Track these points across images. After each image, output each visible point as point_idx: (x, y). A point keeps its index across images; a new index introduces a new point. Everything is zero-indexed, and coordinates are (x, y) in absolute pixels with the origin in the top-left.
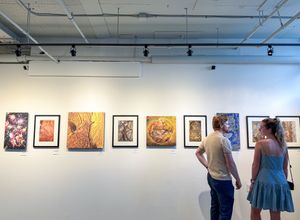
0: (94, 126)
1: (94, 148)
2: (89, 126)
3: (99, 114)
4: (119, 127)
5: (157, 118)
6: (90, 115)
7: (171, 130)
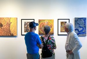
0: (12, 24)
1: (12, 36)
2: (9, 25)
3: (14, 18)
4: (25, 25)
5: (44, 20)
6: (9, 19)
7: (51, 27)
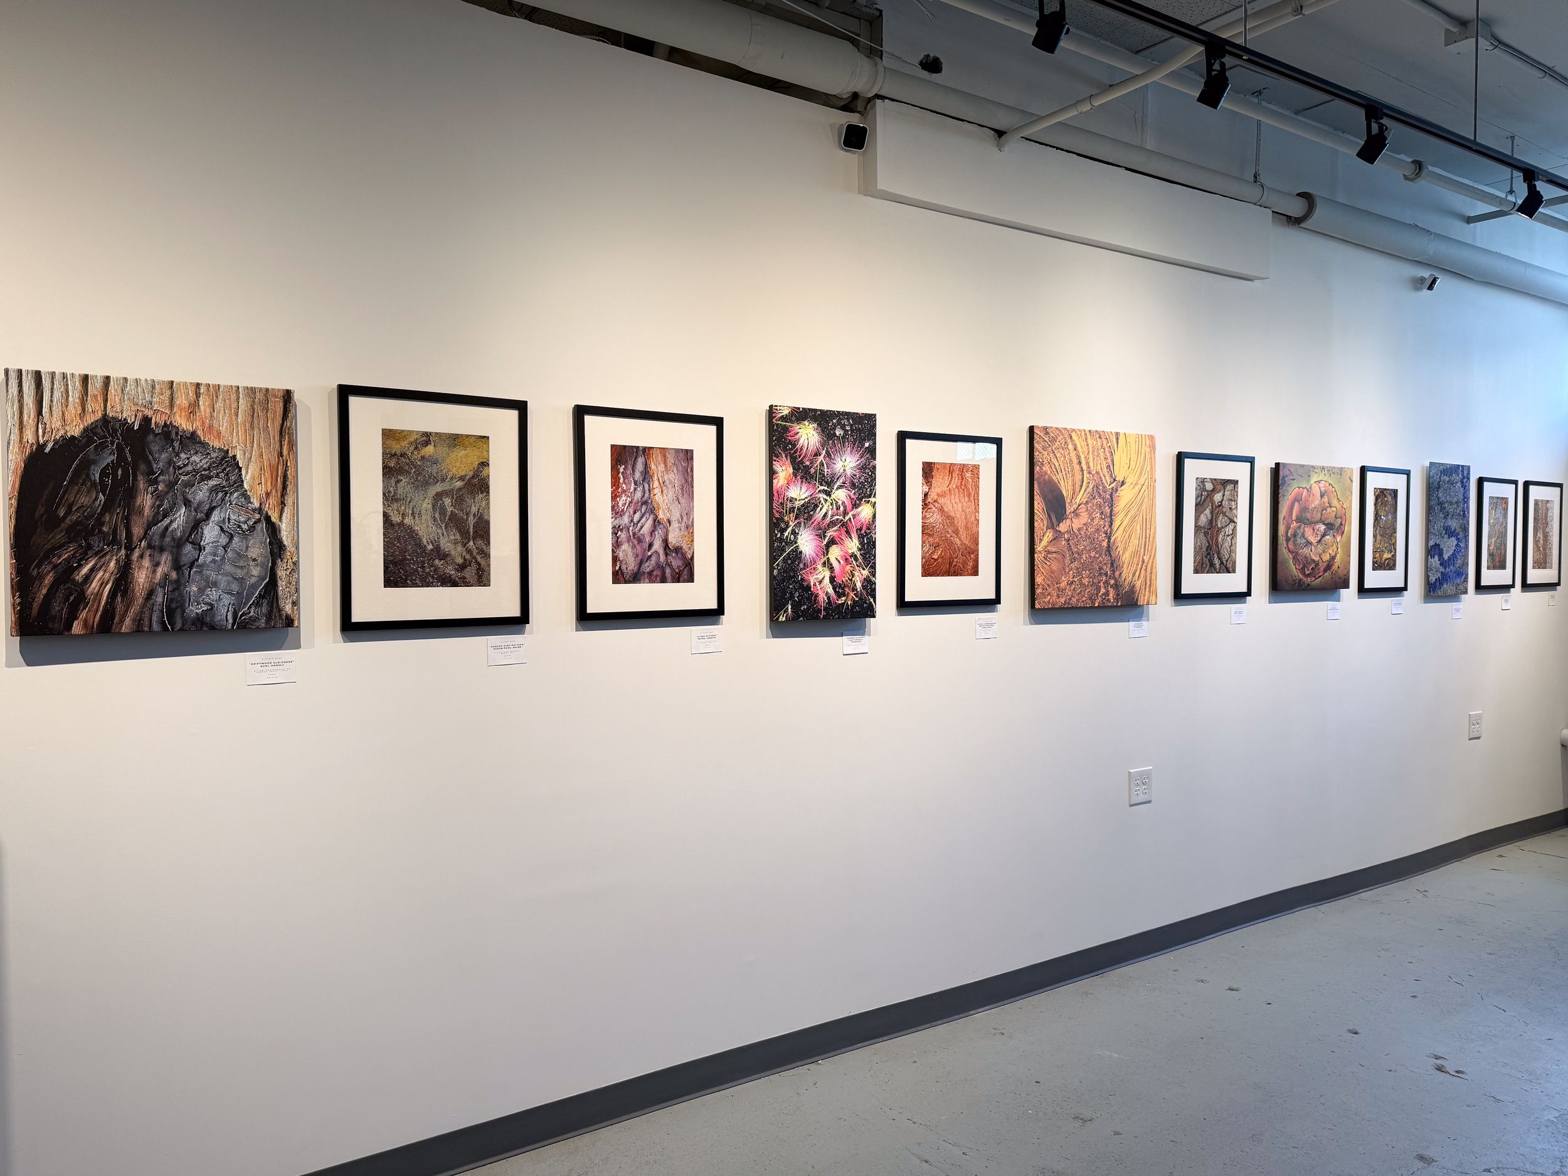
0: (1123, 499)
1: (1128, 606)
2: (1107, 501)
3: (1140, 437)
4: (1199, 506)
5: (1307, 471)
6: (1107, 442)
7: (1335, 527)
